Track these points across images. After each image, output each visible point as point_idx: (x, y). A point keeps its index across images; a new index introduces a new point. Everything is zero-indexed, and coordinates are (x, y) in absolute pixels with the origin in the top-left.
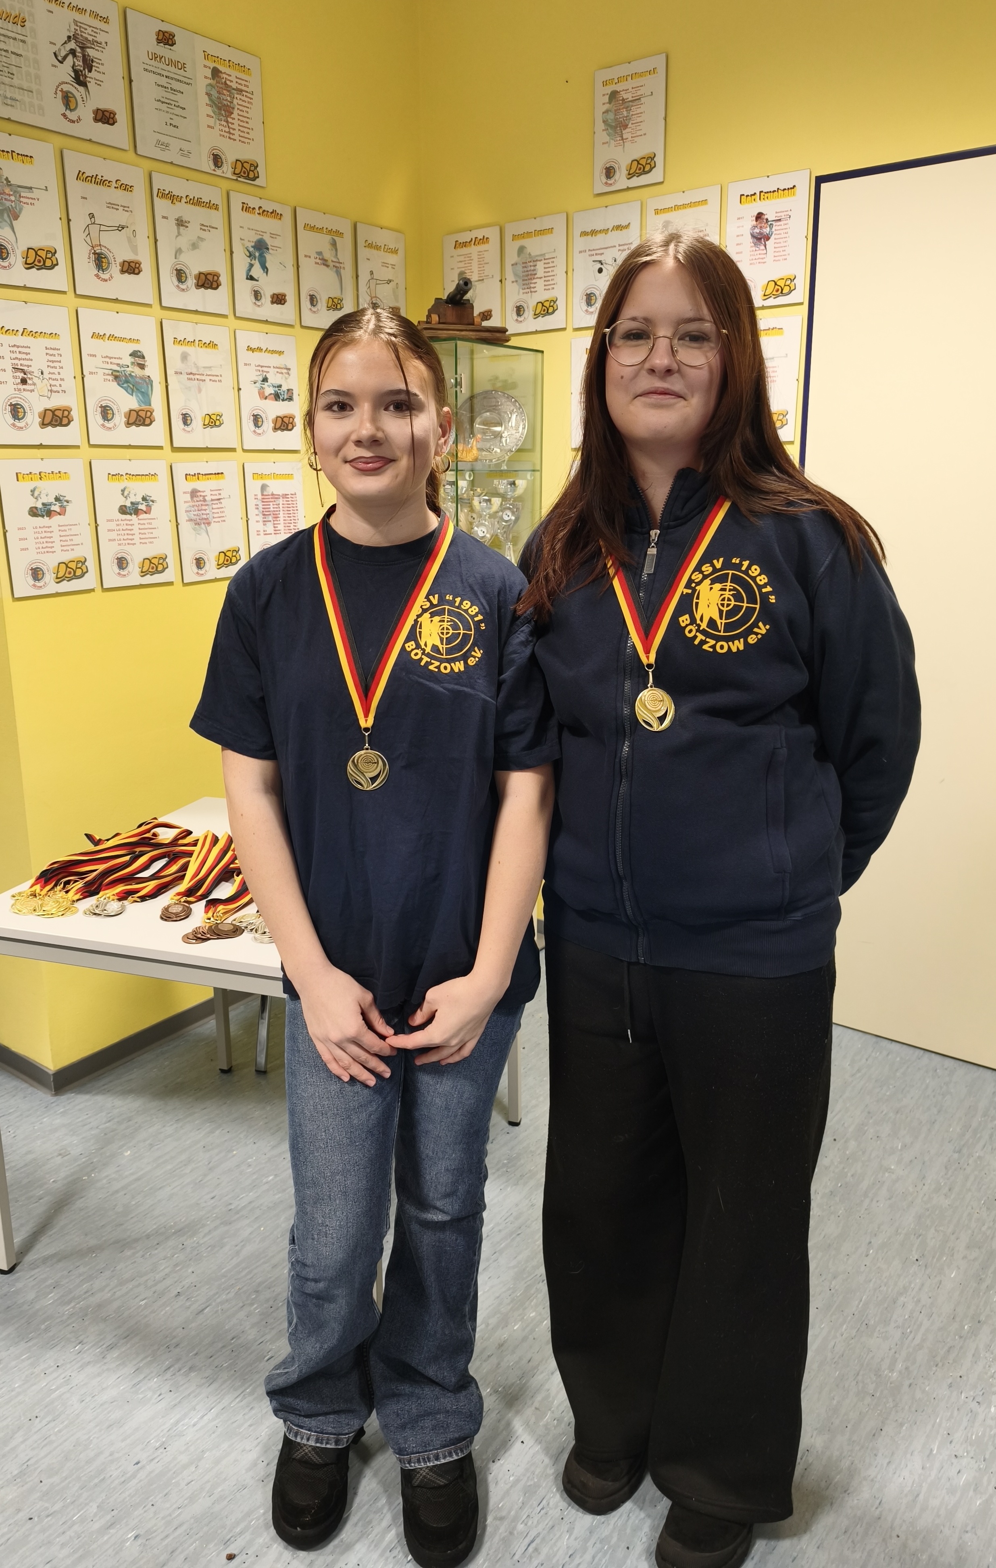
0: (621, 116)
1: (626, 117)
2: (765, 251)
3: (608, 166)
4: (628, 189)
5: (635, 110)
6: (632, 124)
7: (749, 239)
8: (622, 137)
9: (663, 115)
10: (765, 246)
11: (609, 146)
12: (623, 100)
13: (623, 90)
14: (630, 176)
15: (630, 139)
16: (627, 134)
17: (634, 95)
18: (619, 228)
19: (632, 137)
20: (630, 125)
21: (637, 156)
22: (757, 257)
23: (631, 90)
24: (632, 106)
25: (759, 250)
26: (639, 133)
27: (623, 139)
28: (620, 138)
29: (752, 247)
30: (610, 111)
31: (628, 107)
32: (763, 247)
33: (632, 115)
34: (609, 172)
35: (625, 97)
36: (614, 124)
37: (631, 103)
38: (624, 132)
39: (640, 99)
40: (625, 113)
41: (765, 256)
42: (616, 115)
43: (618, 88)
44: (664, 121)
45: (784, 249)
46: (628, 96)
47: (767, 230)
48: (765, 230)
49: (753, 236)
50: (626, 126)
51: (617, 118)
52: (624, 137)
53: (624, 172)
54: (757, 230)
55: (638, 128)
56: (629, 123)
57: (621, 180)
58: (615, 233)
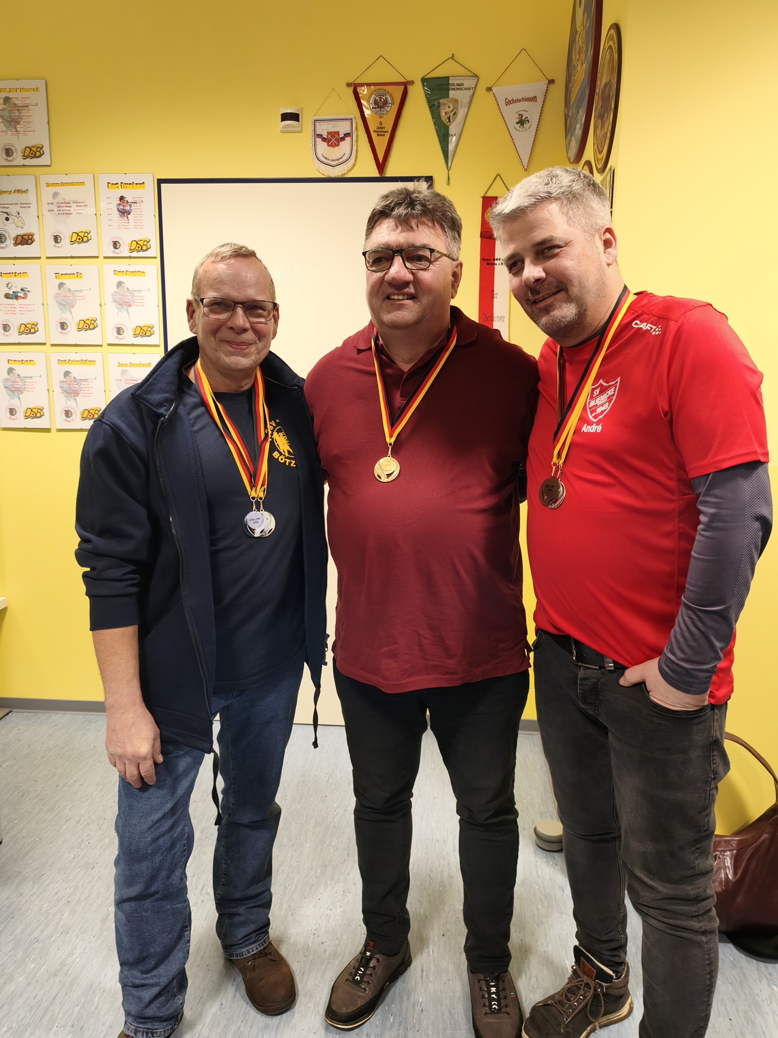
0: (15, 115)
1: (18, 116)
2: (128, 221)
3: (7, 147)
4: (24, 166)
5: (24, 113)
6: (24, 122)
7: (117, 213)
8: (16, 129)
9: (47, 121)
10: (128, 218)
11: (7, 134)
12: (15, 104)
13: (14, 98)
14: (25, 157)
15: (22, 132)
16: (19, 127)
17: (23, 103)
18: (19, 191)
19: (24, 131)
20: (22, 123)
21: (30, 145)
22: (123, 224)
23: (20, 99)
24: (22, 110)
25: (124, 220)
26: (29, 129)
27: (17, 131)
28: (15, 130)
29: (119, 217)
30: (6, 110)
31: (19, 110)
32: (126, 219)
33: (23, 116)
34: (8, 152)
35: (16, 102)
36: (9, 120)
37: (21, 108)
38: (17, 126)
39: (27, 106)
40: (17, 114)
41: (128, 224)
42: (10, 113)
43: (10, 95)
44: (47, 125)
45: (141, 221)
46: (19, 103)
47: (128, 208)
48: (126, 208)
49: (118, 210)
50: (18, 123)
51: (11, 116)
52: (18, 129)
53: (20, 154)
54: (121, 207)
55: (28, 126)
56: (21, 120)
57: (18, 159)
58: (16, 194)
